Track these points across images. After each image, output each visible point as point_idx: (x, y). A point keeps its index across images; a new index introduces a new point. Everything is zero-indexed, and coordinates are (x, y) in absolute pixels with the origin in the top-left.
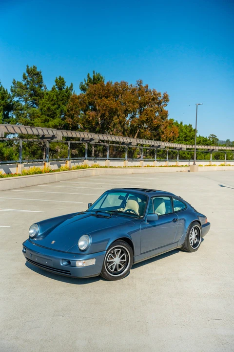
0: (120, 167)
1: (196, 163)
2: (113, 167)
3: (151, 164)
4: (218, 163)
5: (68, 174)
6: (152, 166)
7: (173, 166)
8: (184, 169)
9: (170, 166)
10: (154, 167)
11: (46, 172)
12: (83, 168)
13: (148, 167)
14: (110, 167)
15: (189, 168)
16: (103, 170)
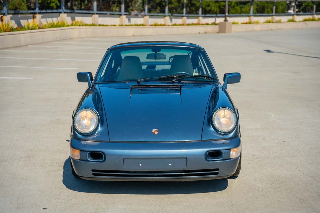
0: (114, 25)
1: (228, 18)
2: (103, 25)
3: (160, 21)
4: (262, 19)
5: (37, 35)
6: (161, 25)
7: (193, 24)
8: (209, 29)
9: (189, 25)
10: (164, 25)
11: (5, 31)
12: (60, 27)
13: (155, 25)
14: (100, 25)
15: (216, 28)
16: (89, 30)
